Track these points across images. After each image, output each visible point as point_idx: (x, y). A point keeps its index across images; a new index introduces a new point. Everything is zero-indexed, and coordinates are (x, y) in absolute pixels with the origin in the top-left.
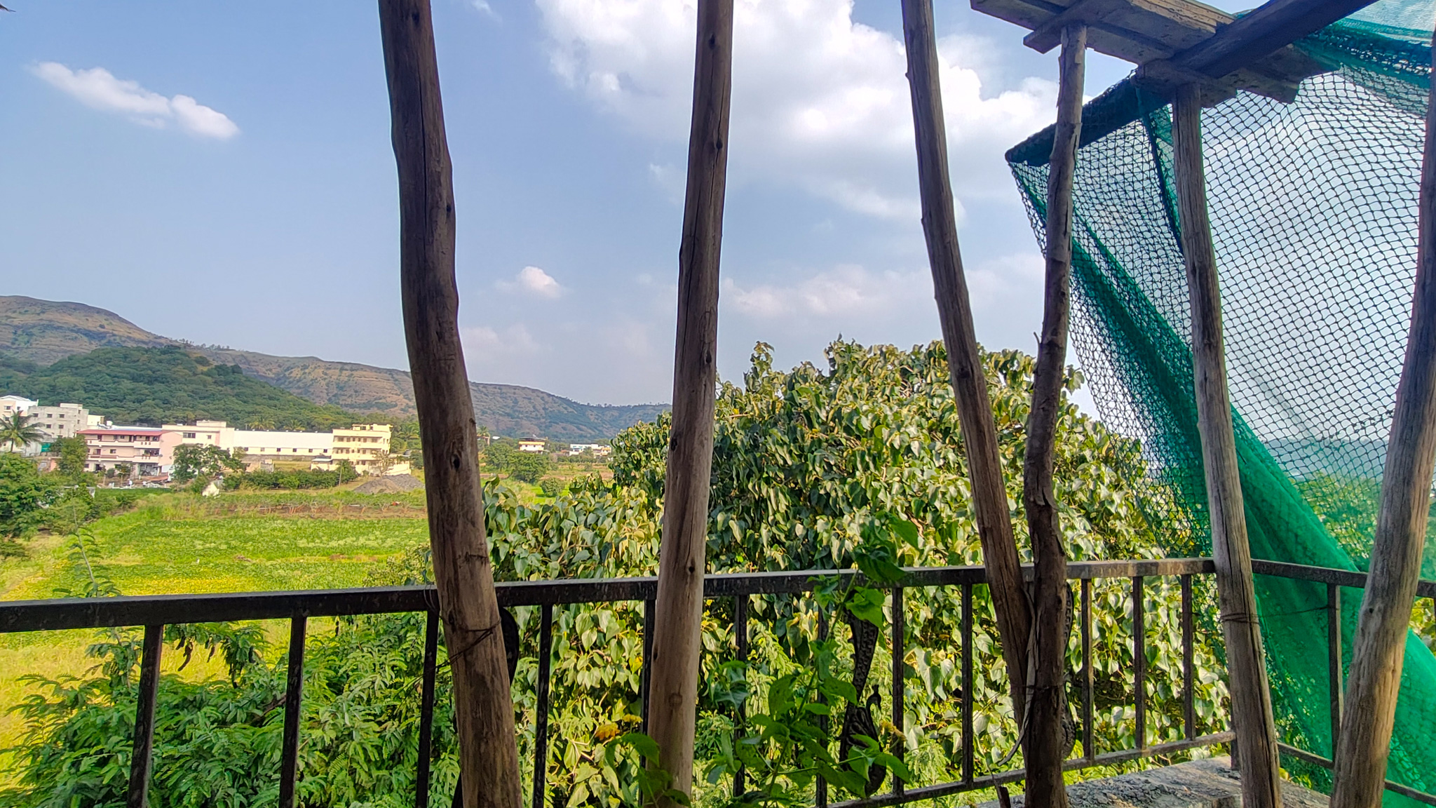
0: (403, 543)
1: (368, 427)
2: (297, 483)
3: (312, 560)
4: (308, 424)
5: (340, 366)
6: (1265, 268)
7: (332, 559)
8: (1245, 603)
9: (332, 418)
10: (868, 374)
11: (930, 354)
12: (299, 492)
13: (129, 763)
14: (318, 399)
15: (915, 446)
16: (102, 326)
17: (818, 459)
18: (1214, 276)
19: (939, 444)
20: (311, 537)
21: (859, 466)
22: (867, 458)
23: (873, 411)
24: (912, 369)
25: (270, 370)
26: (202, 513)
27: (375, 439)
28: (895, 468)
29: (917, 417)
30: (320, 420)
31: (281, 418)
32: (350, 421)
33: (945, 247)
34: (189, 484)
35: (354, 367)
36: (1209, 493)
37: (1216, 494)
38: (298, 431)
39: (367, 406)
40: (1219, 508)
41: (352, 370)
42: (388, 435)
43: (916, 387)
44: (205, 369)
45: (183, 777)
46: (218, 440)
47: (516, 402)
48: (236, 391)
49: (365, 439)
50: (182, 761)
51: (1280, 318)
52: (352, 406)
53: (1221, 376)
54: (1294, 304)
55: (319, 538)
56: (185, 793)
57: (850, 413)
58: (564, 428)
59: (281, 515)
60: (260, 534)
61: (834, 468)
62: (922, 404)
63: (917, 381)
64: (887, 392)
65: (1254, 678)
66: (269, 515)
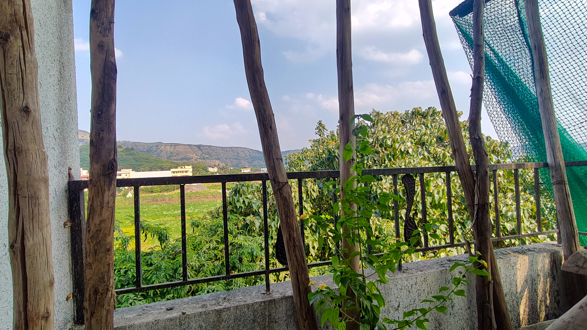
0: (201, 211)
1: (183, 167)
2: (160, 190)
3: (169, 219)
4: (161, 168)
5: (170, 145)
6: (567, 47)
7: (176, 218)
8: (562, 176)
9: (169, 165)
10: (388, 123)
11: (413, 113)
12: (161, 194)
13: (135, 272)
14: (163, 158)
15: (410, 151)
16: (83, 137)
17: (370, 158)
18: (544, 49)
19: (420, 150)
20: (168, 210)
21: (387, 160)
22: (390, 157)
23: (392, 137)
24: (406, 120)
25: (145, 148)
26: (127, 204)
27: (186, 172)
28: (402, 160)
29: (410, 139)
30: (165, 166)
31: (151, 166)
32: (176, 165)
33: (434, 43)
34: (121, 193)
35: (175, 145)
36: (545, 136)
37: (548, 136)
38: (158, 171)
39: (182, 159)
40: (549, 141)
41: (175, 146)
42: (191, 170)
43: (408, 128)
44: (121, 150)
45: (152, 276)
46: (129, 176)
47: (238, 153)
48: (133, 157)
49: (183, 172)
50: (151, 271)
51: (574, 68)
52: (176, 160)
53: (549, 89)
54: (581, 61)
55: (170, 210)
56: (154, 281)
57: (382, 138)
58: (258, 163)
59: (156, 203)
60: (149, 210)
61: (377, 162)
62: (412, 133)
63: (408, 125)
64: (396, 130)
65: (567, 204)
66: (151, 203)
